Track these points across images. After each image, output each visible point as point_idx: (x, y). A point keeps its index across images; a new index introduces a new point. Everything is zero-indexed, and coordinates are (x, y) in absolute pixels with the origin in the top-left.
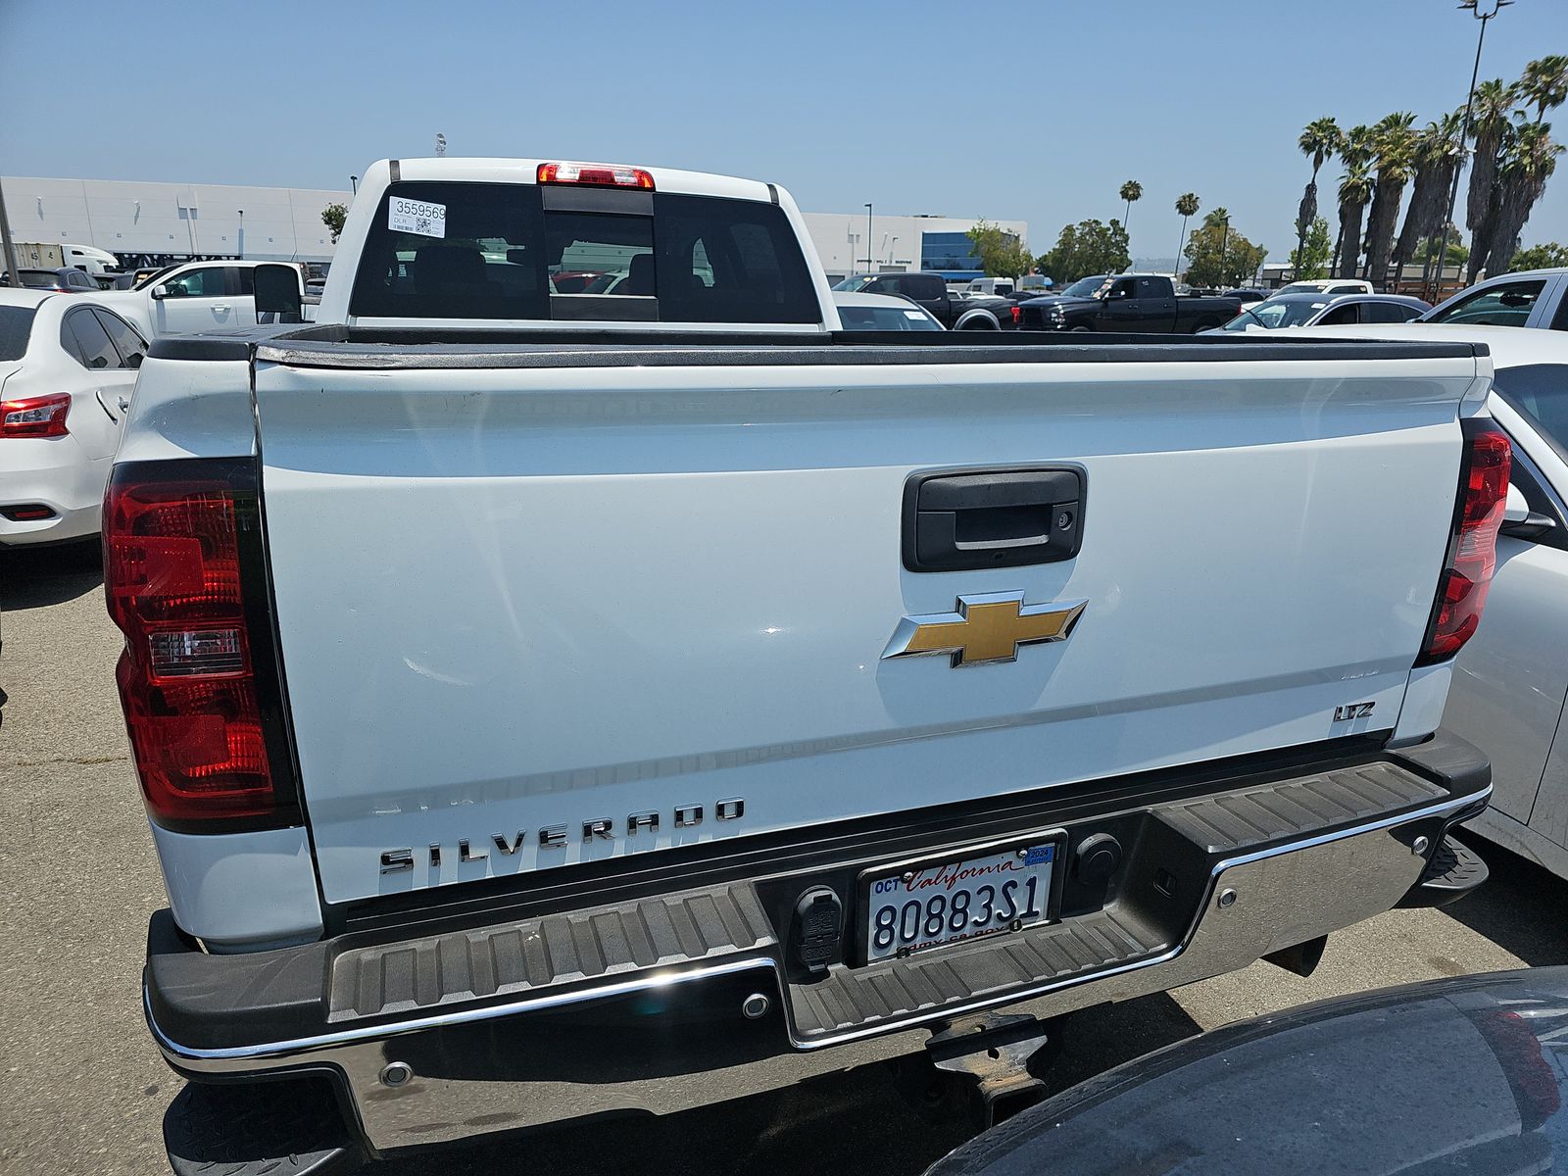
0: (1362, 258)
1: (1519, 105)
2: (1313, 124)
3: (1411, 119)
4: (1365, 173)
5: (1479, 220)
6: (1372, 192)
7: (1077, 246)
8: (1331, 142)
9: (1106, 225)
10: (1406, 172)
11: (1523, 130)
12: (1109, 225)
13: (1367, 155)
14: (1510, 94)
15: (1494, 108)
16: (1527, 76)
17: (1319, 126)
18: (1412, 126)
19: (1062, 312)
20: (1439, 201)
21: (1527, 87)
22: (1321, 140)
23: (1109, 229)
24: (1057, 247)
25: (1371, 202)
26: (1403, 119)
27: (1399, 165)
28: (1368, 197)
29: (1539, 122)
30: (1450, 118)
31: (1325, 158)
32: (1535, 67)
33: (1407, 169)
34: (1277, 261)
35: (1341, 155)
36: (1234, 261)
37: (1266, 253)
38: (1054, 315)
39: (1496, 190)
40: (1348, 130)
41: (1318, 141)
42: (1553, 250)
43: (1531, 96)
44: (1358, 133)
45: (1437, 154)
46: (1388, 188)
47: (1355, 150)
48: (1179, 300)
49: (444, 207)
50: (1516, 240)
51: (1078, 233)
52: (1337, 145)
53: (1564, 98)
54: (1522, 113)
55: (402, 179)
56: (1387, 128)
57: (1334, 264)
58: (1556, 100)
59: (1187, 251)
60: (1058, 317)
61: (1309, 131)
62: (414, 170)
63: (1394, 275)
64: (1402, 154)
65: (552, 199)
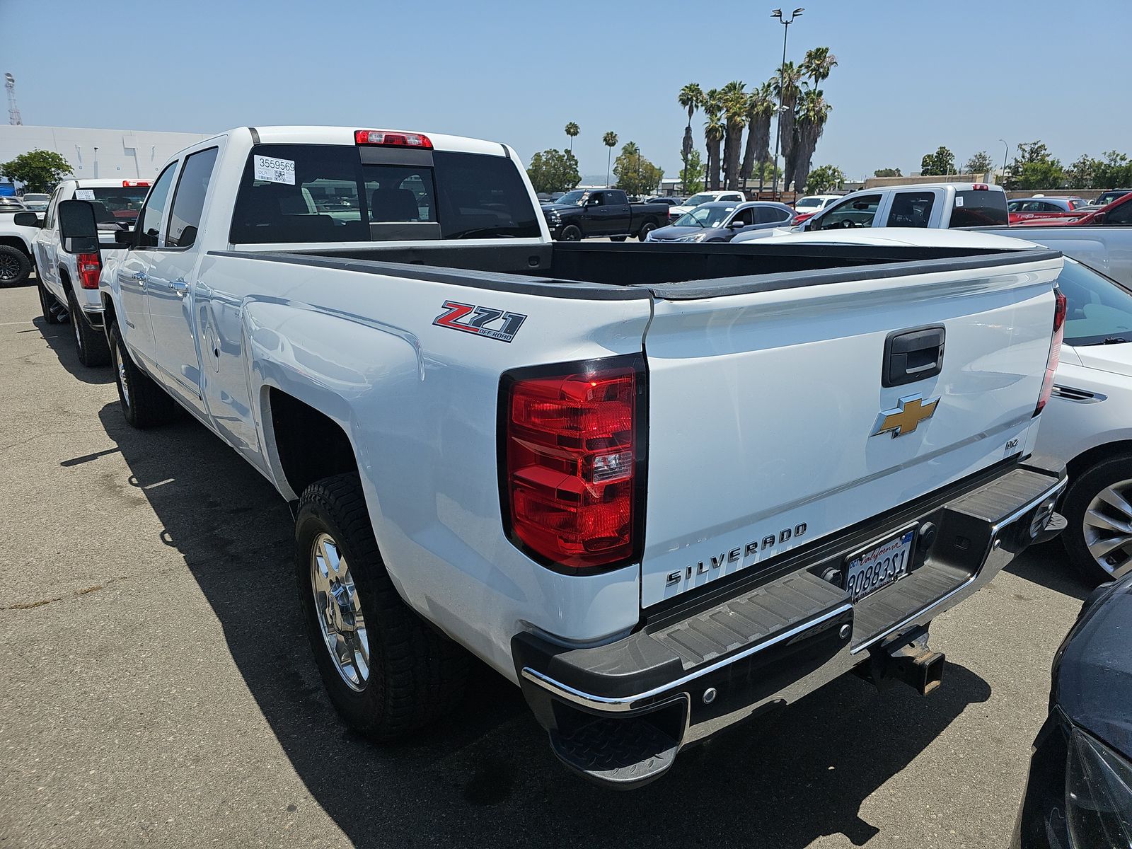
0: (722, 175)
1: (804, 79)
2: (686, 87)
3: (743, 86)
4: (719, 120)
5: (788, 151)
6: (724, 132)
7: (544, 167)
8: (697, 99)
9: (562, 153)
10: (743, 120)
11: (807, 94)
12: (564, 153)
13: (720, 109)
14: (798, 71)
15: (790, 80)
16: (807, 60)
17: (690, 88)
18: (744, 90)
19: (558, 215)
20: (764, 139)
21: (808, 67)
22: (692, 97)
23: (564, 156)
24: (531, 168)
25: (724, 139)
26: (737, 86)
27: (739, 115)
28: (723, 136)
29: (815, 89)
30: (766, 85)
31: (695, 109)
32: (811, 54)
33: (744, 118)
34: (672, 177)
35: (704, 108)
36: (645, 177)
37: (663, 172)
38: (553, 217)
39: (796, 131)
40: (707, 92)
41: (690, 98)
42: (830, 169)
43: (810, 73)
44: (712, 94)
45: (760, 108)
46: (733, 130)
47: (712, 105)
48: (632, 206)
49: (293, 162)
50: (809, 163)
51: (544, 159)
52: (701, 101)
53: (828, 74)
54: (806, 83)
55: (262, 142)
56: (730, 91)
57: (707, 179)
58: (825, 76)
59: (615, 171)
60: (556, 219)
61: (683, 92)
62: (270, 135)
63: (742, 186)
64: (740, 108)
65: (367, 155)
